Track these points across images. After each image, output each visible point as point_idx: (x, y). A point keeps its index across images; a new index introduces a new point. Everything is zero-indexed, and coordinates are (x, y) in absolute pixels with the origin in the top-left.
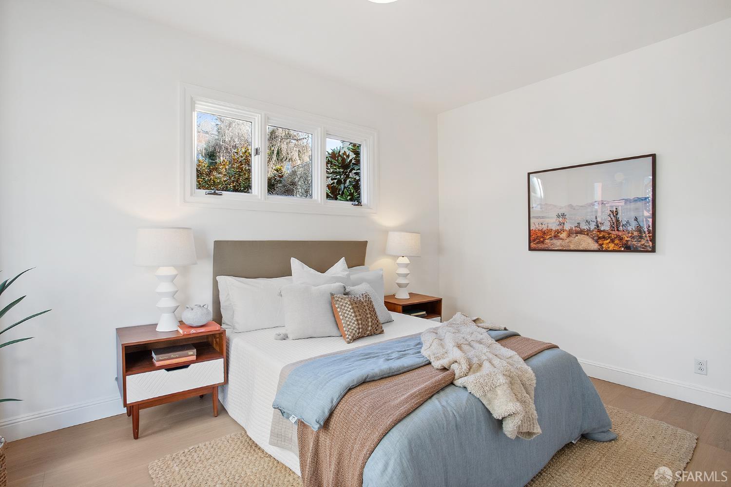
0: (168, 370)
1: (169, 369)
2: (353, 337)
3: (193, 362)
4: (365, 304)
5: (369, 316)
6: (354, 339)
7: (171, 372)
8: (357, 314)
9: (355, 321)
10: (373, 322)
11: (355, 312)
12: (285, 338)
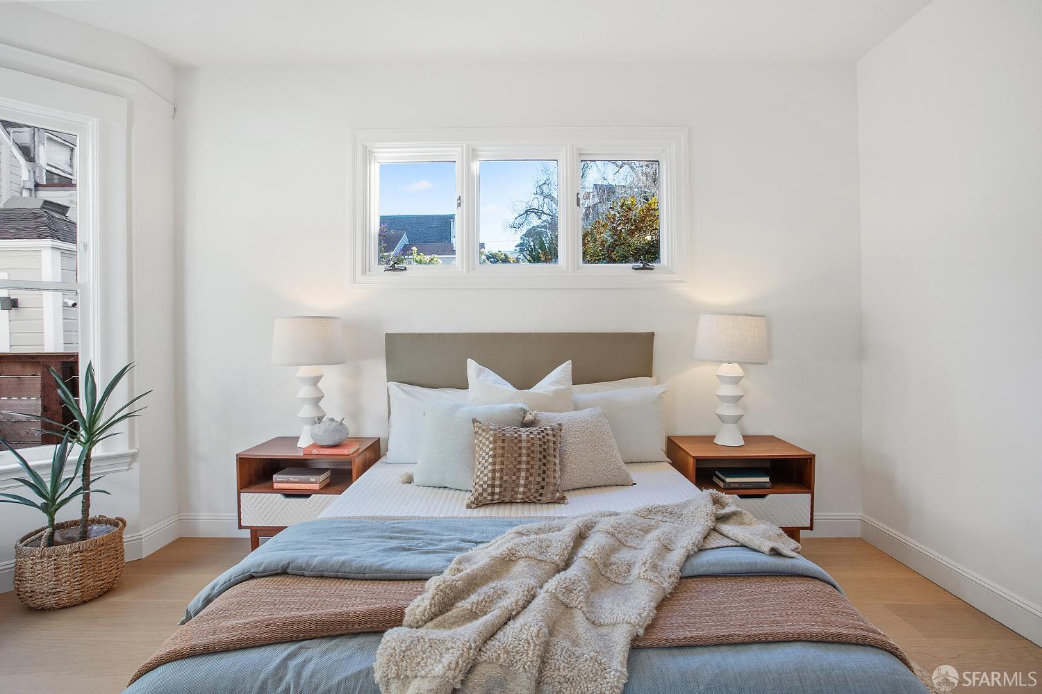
0: (287, 496)
1: (289, 495)
2: (476, 499)
3: (316, 492)
4: (524, 444)
5: (524, 466)
6: (478, 503)
7: (288, 499)
8: (498, 460)
9: (489, 471)
10: (531, 478)
11: (494, 456)
12: (410, 480)
